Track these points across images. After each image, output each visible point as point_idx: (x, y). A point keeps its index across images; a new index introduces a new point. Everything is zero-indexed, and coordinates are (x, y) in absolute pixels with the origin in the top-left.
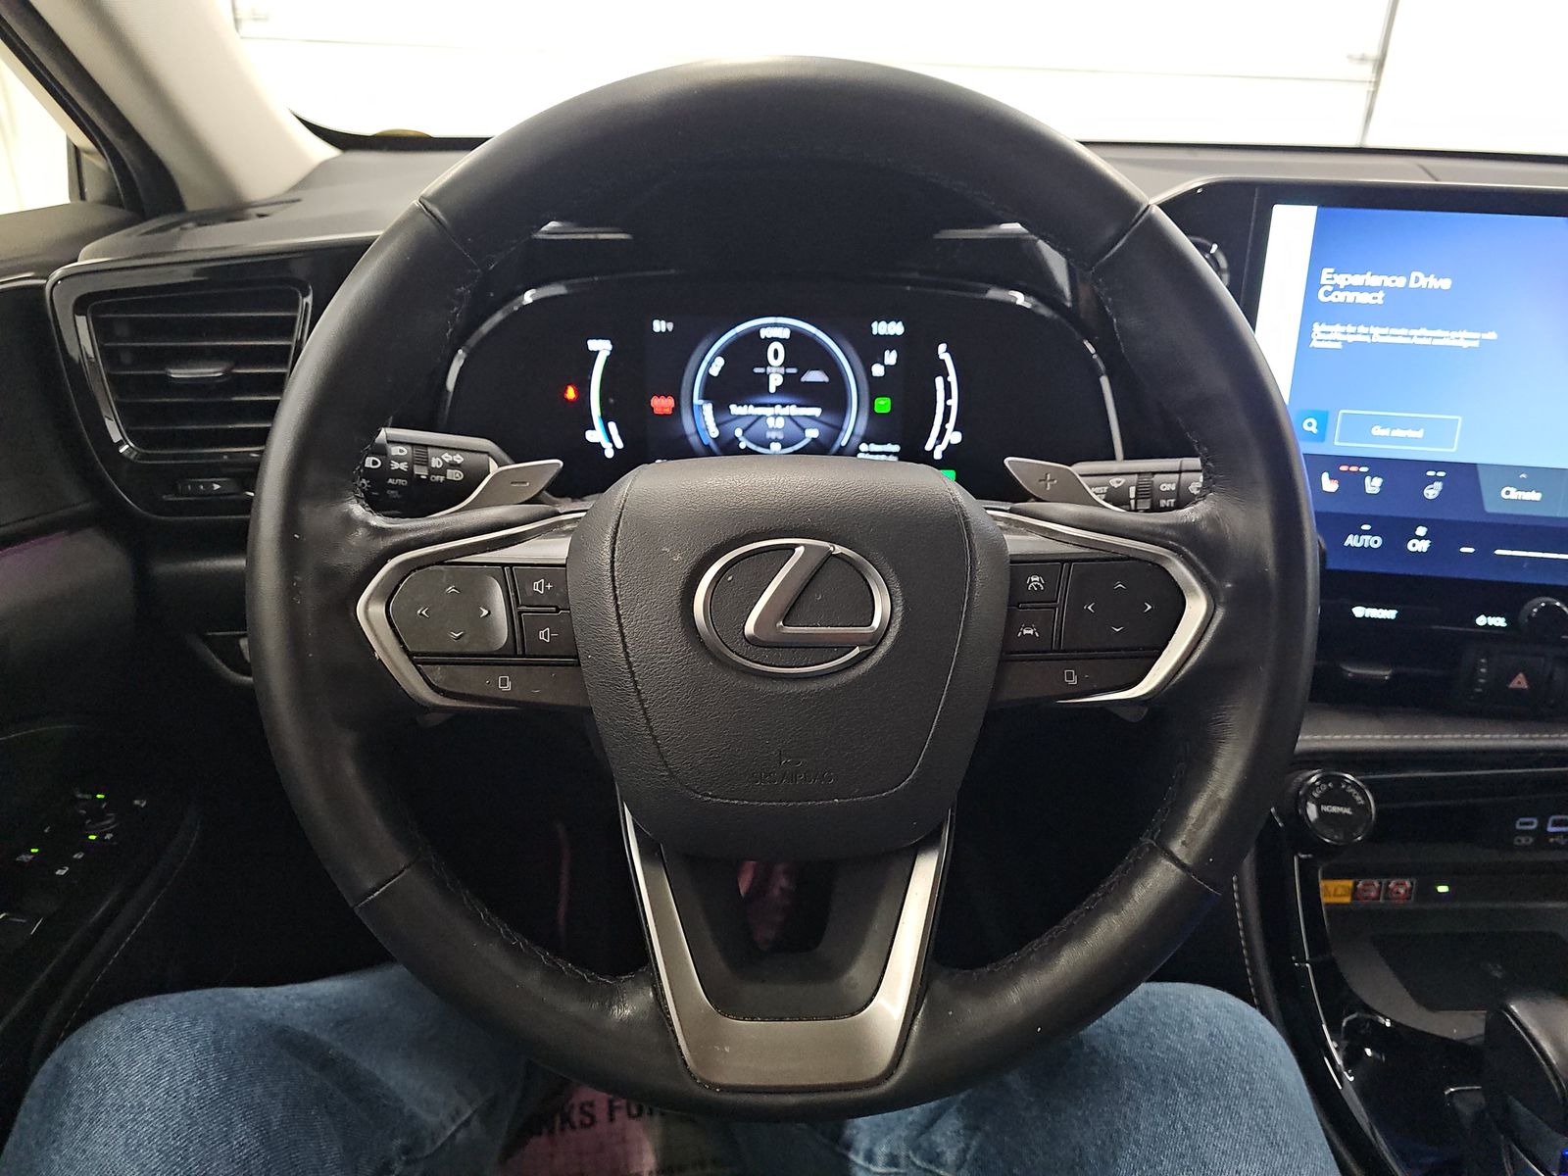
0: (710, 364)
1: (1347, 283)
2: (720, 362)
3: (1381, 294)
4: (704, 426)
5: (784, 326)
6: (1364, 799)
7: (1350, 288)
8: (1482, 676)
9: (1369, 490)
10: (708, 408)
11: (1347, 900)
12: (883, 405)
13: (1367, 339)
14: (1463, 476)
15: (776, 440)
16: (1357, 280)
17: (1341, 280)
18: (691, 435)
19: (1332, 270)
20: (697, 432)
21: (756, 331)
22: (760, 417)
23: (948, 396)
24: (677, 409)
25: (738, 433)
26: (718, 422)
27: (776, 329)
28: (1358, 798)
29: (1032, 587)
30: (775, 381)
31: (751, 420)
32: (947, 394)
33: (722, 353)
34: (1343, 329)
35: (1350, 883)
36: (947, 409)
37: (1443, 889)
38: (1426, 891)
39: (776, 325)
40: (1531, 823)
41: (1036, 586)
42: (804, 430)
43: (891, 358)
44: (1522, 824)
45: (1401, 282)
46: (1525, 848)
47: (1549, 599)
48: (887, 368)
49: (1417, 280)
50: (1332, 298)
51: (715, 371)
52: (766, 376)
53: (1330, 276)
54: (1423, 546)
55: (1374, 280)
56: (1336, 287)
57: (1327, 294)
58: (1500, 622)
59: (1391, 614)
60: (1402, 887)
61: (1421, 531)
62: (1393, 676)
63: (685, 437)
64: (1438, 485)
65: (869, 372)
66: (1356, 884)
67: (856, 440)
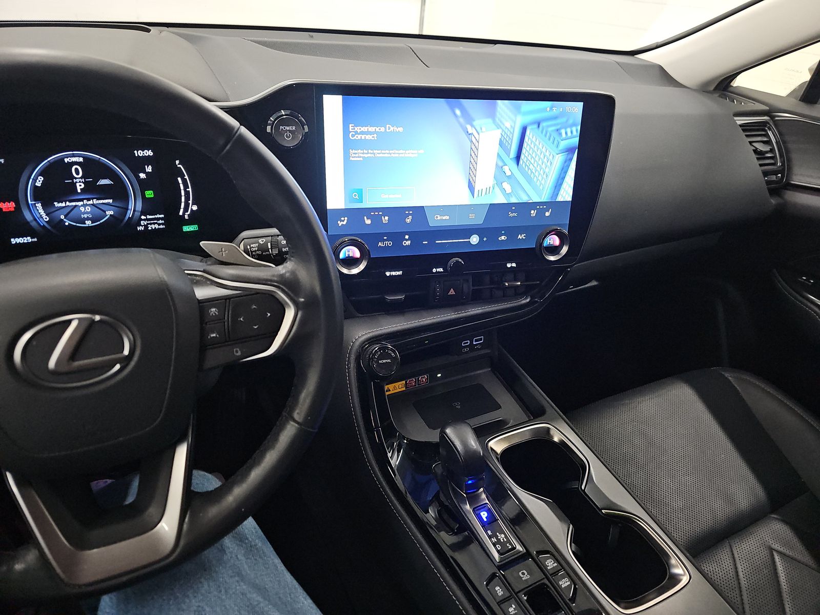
0: (35, 180)
1: (361, 131)
2: (41, 179)
3: (375, 135)
4: (39, 216)
5: (79, 156)
6: (395, 354)
7: (362, 133)
8: (438, 292)
9: (384, 222)
10: (39, 205)
11: (404, 389)
12: (149, 194)
13: (372, 155)
14: (419, 211)
15: (88, 219)
16: (364, 129)
17: (358, 129)
18: (31, 221)
19: (353, 125)
20: (35, 220)
21: (62, 159)
22: (76, 206)
23: (186, 186)
24: (18, 208)
25: (62, 217)
26: (47, 212)
27: (74, 158)
28: (393, 354)
29: (212, 314)
30: (80, 187)
31: (69, 209)
32: (185, 186)
33: (41, 173)
34: (362, 152)
35: (404, 382)
36: (187, 193)
37: (439, 375)
38: (433, 378)
39: (74, 156)
40: (467, 343)
41: (214, 313)
42: (105, 212)
43: (149, 169)
44: (464, 344)
45: (383, 129)
46: (467, 352)
47: (457, 259)
48: (147, 174)
49: (389, 128)
50: (355, 137)
51: (38, 184)
52: (74, 184)
53: (353, 128)
54: (408, 243)
55: (372, 129)
56: (356, 133)
57: (353, 136)
58: (441, 270)
59: (400, 273)
60: (424, 378)
61: (407, 237)
62: (405, 298)
63: (28, 223)
64: (410, 217)
65: (138, 177)
66: (406, 382)
67: (137, 214)
